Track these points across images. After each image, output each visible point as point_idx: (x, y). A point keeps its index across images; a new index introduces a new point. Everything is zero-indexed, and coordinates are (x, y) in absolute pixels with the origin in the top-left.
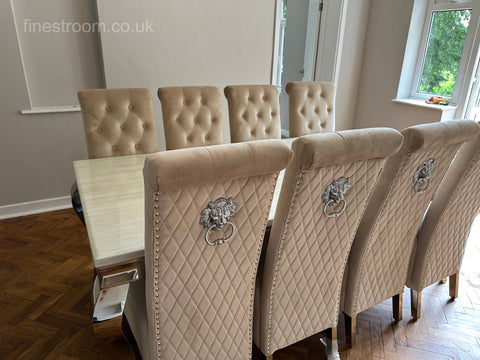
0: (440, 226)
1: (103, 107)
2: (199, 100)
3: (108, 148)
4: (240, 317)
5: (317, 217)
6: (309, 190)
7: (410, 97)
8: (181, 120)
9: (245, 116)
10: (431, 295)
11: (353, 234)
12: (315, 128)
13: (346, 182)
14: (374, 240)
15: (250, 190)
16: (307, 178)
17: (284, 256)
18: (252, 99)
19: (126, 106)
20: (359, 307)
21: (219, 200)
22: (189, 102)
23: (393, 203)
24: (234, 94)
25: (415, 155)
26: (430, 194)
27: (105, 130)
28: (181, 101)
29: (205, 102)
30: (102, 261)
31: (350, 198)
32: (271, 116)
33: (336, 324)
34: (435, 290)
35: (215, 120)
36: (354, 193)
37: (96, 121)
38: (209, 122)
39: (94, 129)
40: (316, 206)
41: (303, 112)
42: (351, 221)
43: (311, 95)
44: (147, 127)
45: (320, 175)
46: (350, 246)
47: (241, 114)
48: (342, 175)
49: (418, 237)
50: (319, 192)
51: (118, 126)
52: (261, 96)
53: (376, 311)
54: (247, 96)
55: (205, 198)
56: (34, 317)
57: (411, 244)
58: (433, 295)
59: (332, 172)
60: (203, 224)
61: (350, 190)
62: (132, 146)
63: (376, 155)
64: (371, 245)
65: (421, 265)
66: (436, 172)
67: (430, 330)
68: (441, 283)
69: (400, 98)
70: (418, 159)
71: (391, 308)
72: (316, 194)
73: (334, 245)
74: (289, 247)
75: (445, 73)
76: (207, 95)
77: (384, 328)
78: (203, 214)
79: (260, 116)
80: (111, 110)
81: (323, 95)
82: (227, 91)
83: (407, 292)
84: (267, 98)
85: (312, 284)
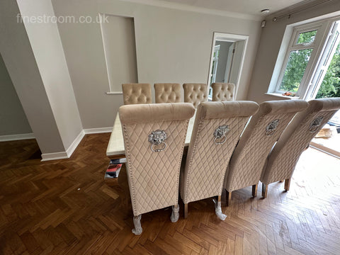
0: (280, 155)
1: (131, 91)
2: (171, 89)
4: (172, 185)
5: (211, 144)
6: (206, 130)
7: (274, 92)
9: (191, 97)
10: (274, 187)
11: (231, 153)
13: (227, 127)
14: (242, 158)
15: (173, 127)
16: (205, 123)
17: (194, 160)
18: (195, 89)
19: (140, 91)
20: (233, 188)
21: (158, 131)
23: (253, 140)
24: (187, 87)
25: (267, 117)
26: (276, 138)
28: (163, 89)
29: (173, 90)
30: (109, 153)
31: (229, 136)
32: (203, 97)
33: (220, 194)
34: (277, 185)
35: (177, 98)
36: (231, 133)
37: (128, 96)
38: (175, 98)
40: (210, 138)
41: (219, 96)
42: (230, 147)
43: (223, 89)
44: (148, 99)
45: (212, 123)
46: (229, 159)
47: (189, 96)
48: (224, 123)
49: (268, 158)
50: (211, 131)
52: (199, 88)
53: (243, 191)
54: (193, 88)
55: (149, 129)
56: (100, 171)
57: (264, 161)
58: (275, 187)
59: (218, 122)
60: (151, 142)
61: (229, 132)
63: (242, 115)
65: (269, 172)
66: (280, 126)
67: (271, 205)
68: (281, 182)
69: (269, 92)
70: (268, 119)
71: (251, 190)
72: (210, 132)
73: (220, 158)
74: (196, 157)
75: (296, 84)
76: (175, 87)
77: (246, 200)
78: (149, 137)
79: (198, 97)
80: (134, 92)
81: (229, 89)
82: (184, 86)
83: (260, 184)
84: (202, 89)
85: (208, 174)
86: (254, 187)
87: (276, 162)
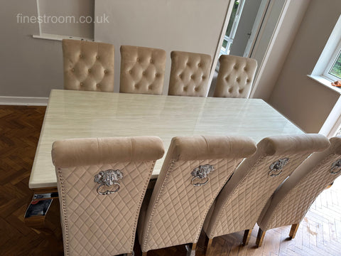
0: (288, 196)
1: (78, 54)
2: (149, 59)
3: (77, 83)
4: (126, 229)
5: (188, 183)
6: (180, 170)
7: (322, 76)
8: (132, 72)
9: (182, 76)
12: (234, 93)
13: (210, 167)
14: (233, 198)
15: (132, 168)
16: (178, 164)
17: (161, 201)
18: (189, 64)
19: (94, 56)
20: (216, 233)
21: (110, 170)
22: (141, 60)
24: (177, 58)
25: (269, 157)
27: (76, 71)
28: (135, 58)
29: (153, 62)
30: (33, 185)
31: (214, 176)
32: (201, 79)
33: (196, 241)
35: (158, 76)
36: (217, 173)
37: (71, 64)
38: (154, 76)
39: (69, 69)
40: (187, 178)
41: (227, 79)
43: (236, 68)
44: (107, 73)
45: (188, 163)
47: (179, 74)
48: (207, 163)
49: (273, 196)
50: (188, 171)
51: (86, 69)
52: (198, 62)
54: (186, 62)
57: (265, 202)
58: (276, 233)
59: (198, 162)
60: (98, 182)
61: (213, 172)
62: (95, 85)
64: (230, 201)
69: (314, 75)
70: (272, 159)
72: (186, 172)
73: (200, 199)
76: (156, 55)
78: (96, 177)
79: (193, 77)
80: (83, 57)
81: (246, 69)
82: (173, 55)
83: (257, 228)
84: (201, 65)
85: (181, 218)
86: (247, 232)
87: (281, 205)
